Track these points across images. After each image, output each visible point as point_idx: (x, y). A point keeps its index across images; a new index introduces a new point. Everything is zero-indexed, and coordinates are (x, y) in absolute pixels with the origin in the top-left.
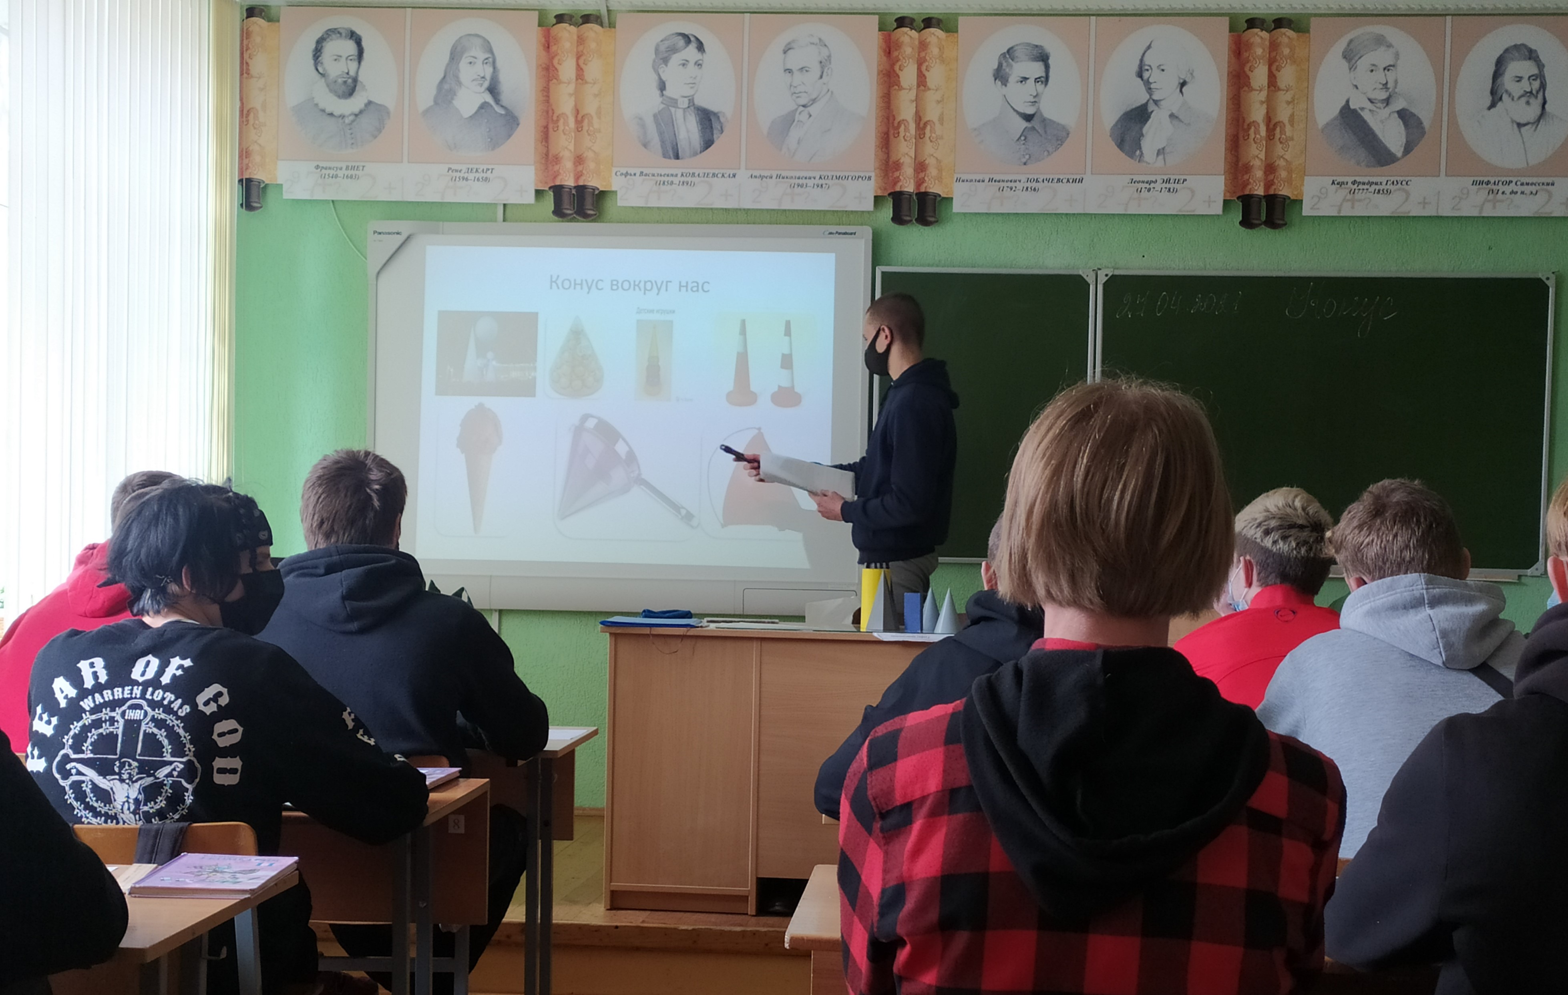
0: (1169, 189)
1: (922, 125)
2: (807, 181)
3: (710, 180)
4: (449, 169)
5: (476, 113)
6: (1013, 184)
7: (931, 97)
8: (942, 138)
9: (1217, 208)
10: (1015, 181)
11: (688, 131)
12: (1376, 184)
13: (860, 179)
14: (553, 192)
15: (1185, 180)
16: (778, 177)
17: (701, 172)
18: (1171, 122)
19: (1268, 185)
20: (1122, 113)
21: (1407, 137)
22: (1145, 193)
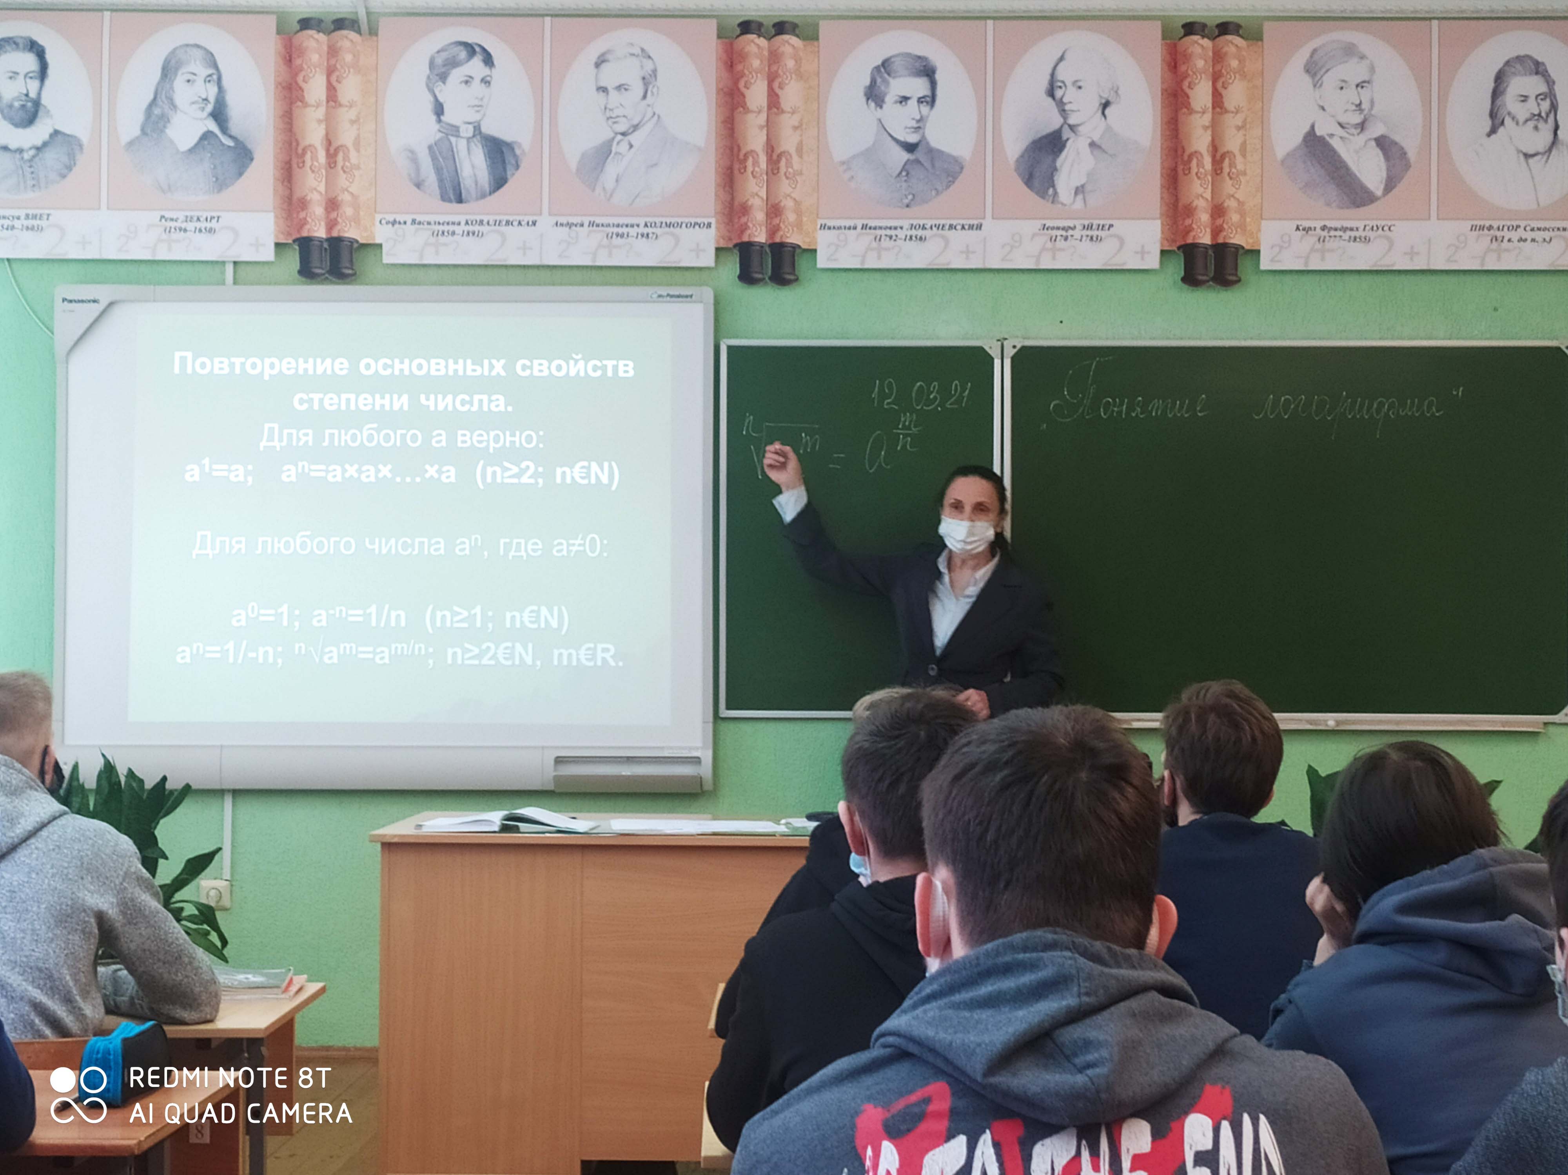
0: (1092, 238)
1: (775, 157)
2: (629, 229)
3: (503, 228)
4: (162, 217)
5: (196, 145)
6: (893, 233)
7: (787, 122)
8: (801, 173)
9: (1153, 261)
10: (896, 228)
11: (473, 167)
12: (1351, 229)
13: (697, 227)
14: (299, 246)
15: (1111, 226)
16: (592, 224)
17: (492, 219)
18: (1092, 153)
19: (1216, 231)
20: (1030, 139)
21: (1388, 170)
22: (1060, 243)
